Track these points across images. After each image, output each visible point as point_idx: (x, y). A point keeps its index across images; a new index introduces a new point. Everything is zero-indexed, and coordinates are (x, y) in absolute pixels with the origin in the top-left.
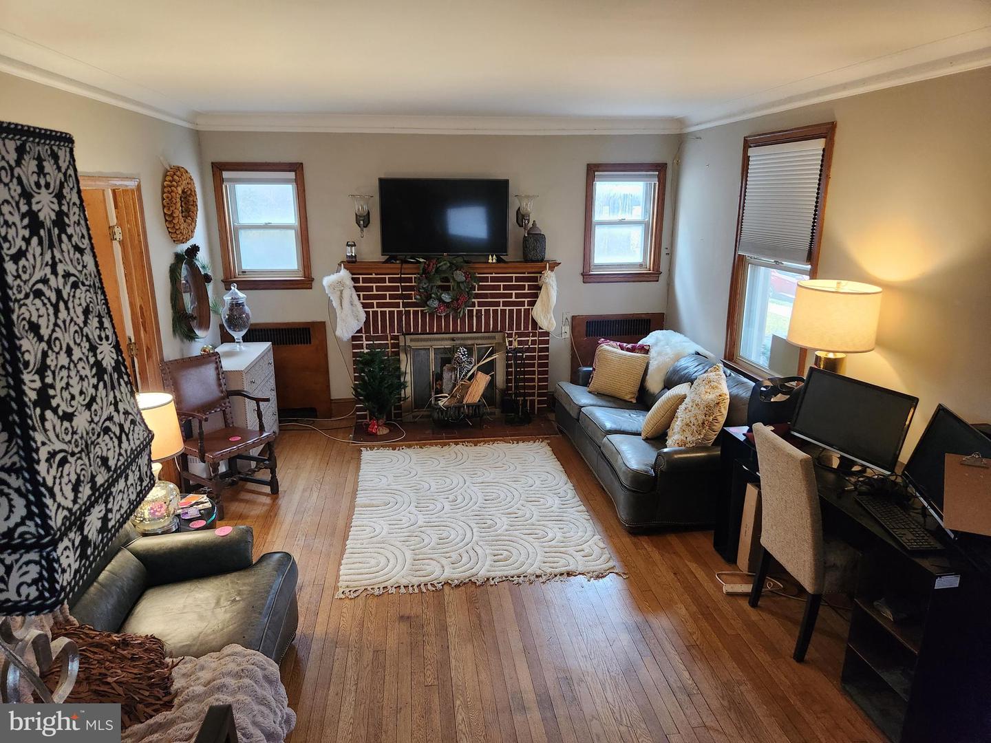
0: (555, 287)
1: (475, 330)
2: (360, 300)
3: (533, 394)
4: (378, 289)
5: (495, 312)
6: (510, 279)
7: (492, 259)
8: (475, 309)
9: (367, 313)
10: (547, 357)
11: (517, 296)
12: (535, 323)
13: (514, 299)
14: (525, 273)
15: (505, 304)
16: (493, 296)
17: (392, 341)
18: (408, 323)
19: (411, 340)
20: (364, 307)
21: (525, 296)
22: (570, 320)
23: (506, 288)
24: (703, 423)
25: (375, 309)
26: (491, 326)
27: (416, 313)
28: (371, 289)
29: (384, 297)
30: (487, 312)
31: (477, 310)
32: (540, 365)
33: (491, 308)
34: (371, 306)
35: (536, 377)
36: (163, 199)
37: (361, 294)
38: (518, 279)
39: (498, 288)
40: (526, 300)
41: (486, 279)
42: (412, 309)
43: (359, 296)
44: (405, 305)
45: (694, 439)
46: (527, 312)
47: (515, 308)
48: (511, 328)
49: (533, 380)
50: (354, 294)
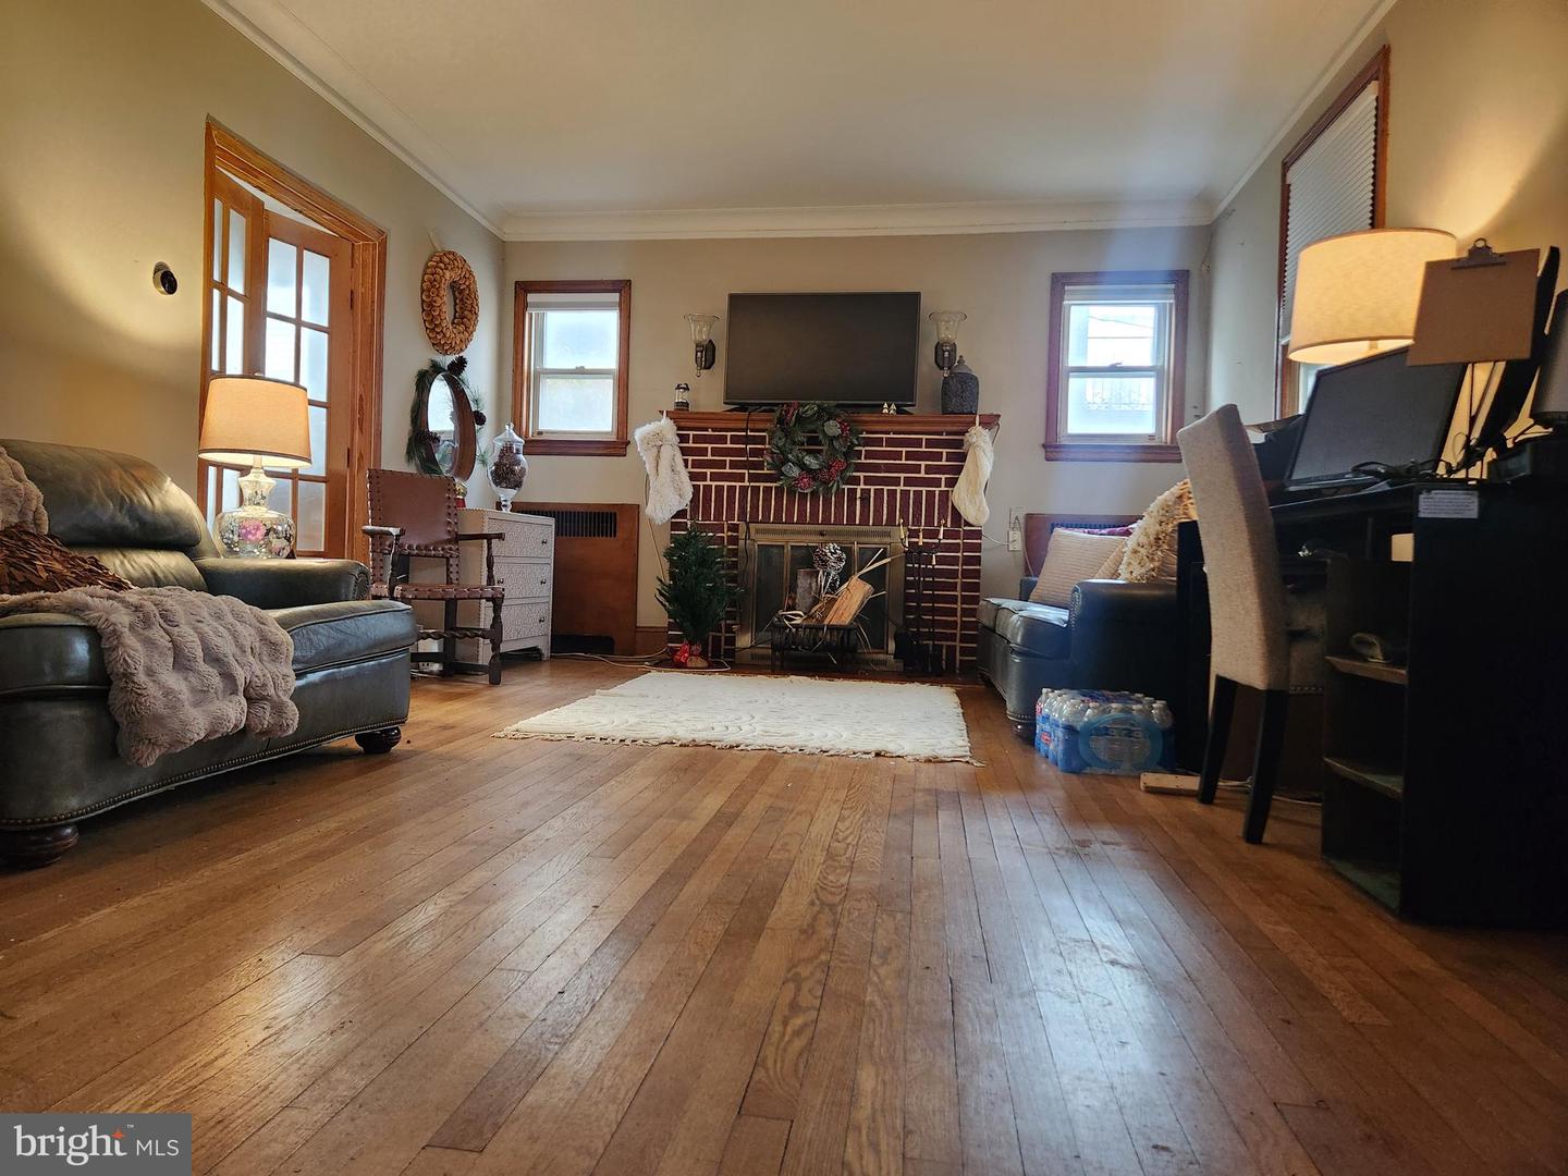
0: (990, 455)
1: (857, 522)
2: (686, 467)
3: (952, 637)
4: (715, 452)
5: (892, 494)
6: (918, 443)
7: (888, 409)
8: (859, 488)
9: (696, 488)
10: (977, 574)
11: (929, 469)
12: (957, 515)
13: (922, 474)
14: (940, 434)
15: (908, 482)
16: (889, 468)
17: (730, 534)
18: (755, 507)
19: (757, 531)
20: (691, 479)
21: (941, 470)
22: (1022, 521)
23: (909, 456)
24: (1158, 539)
25: (708, 483)
26: (885, 517)
27: (767, 490)
28: (704, 452)
29: (722, 464)
30: (879, 493)
31: (862, 490)
32: (965, 587)
33: (886, 488)
34: (703, 477)
35: (959, 606)
36: (423, 281)
37: (690, 458)
38: (930, 443)
39: (898, 455)
40: (943, 477)
41: (879, 442)
42: (762, 485)
43: (686, 461)
44: (753, 478)
45: (1143, 570)
46: (945, 496)
47: (924, 489)
48: (917, 521)
49: (953, 612)
50: (679, 458)
